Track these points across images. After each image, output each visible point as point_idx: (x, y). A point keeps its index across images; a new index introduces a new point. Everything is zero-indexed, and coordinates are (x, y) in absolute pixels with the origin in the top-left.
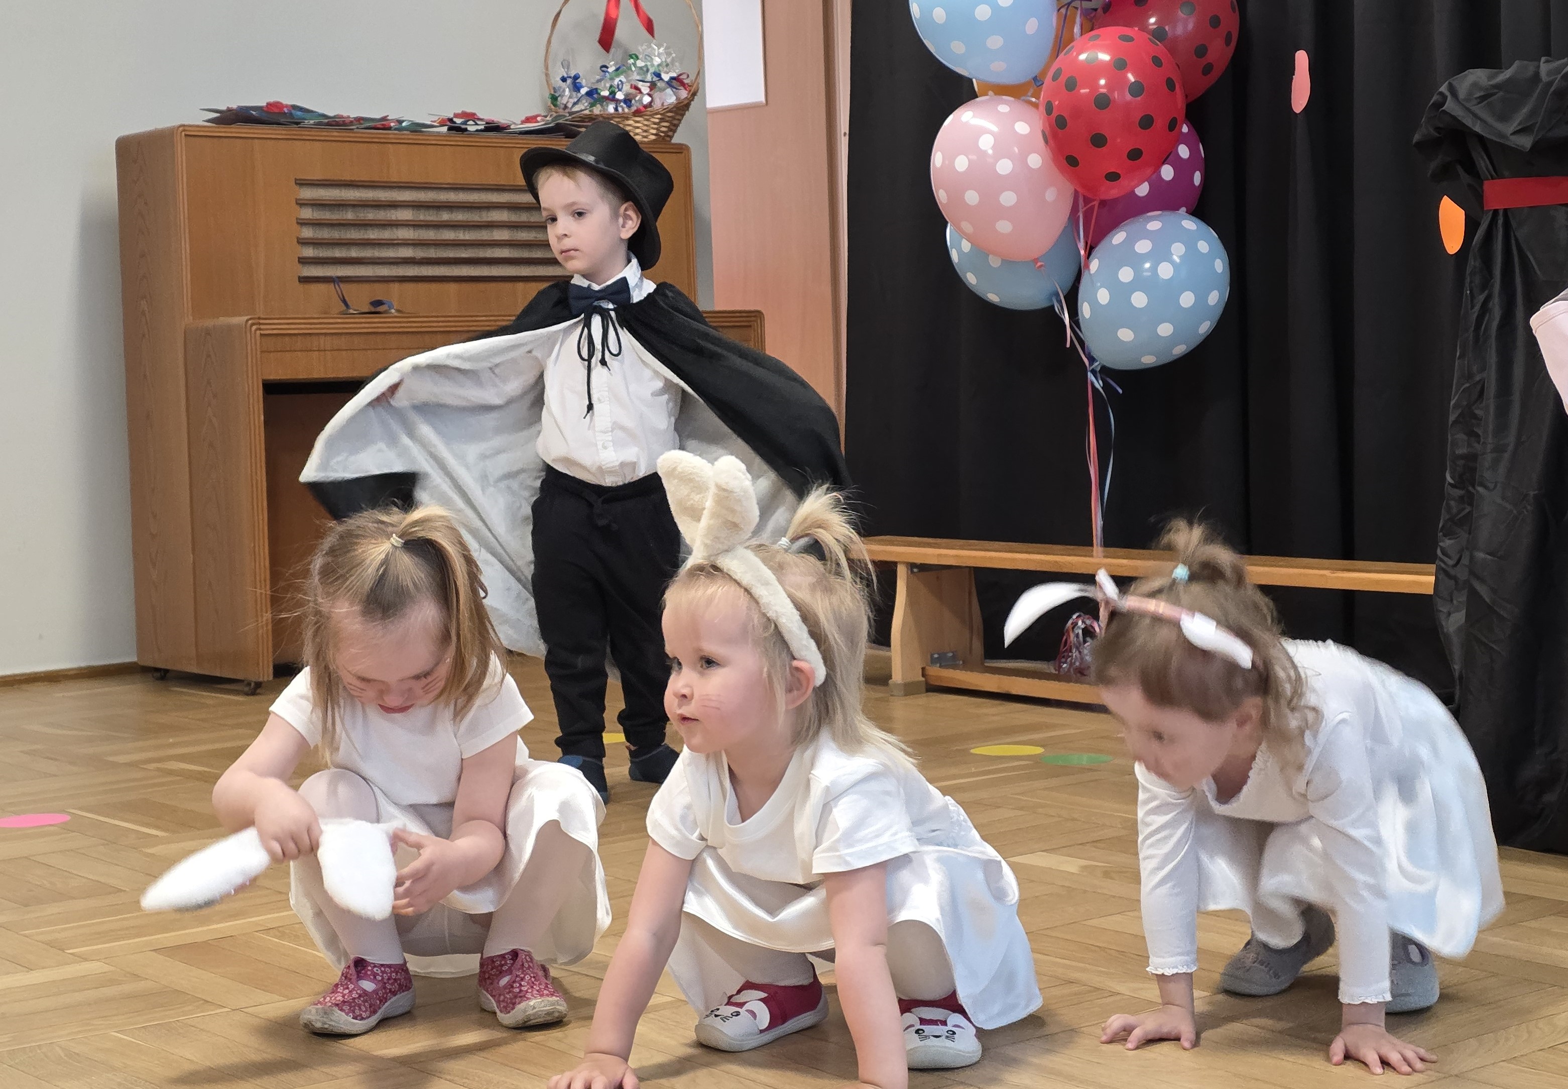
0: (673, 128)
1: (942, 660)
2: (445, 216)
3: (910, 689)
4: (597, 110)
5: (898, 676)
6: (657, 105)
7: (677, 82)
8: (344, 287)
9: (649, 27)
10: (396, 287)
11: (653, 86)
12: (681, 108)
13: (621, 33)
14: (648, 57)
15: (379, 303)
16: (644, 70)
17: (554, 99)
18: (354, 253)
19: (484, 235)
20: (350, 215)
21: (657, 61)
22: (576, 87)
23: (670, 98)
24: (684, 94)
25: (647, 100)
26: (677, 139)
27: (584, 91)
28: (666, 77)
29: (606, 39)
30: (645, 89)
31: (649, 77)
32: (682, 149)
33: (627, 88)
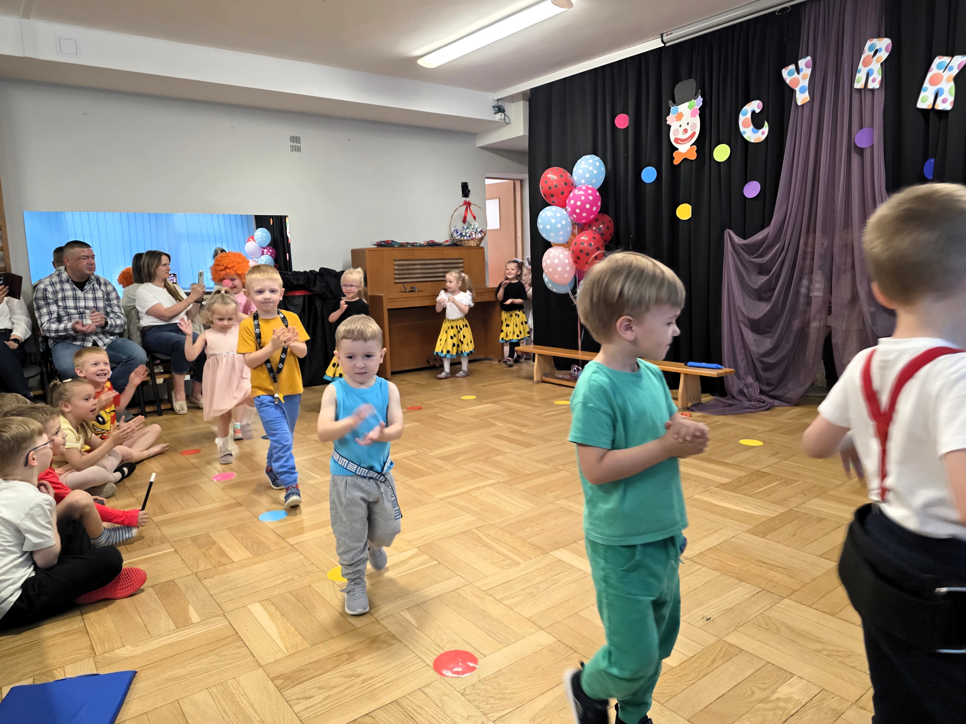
0: (480, 243)
1: (545, 375)
2: (428, 266)
3: (538, 382)
4: (462, 238)
5: (535, 379)
6: (477, 237)
7: (481, 231)
8: (405, 284)
9: (475, 218)
10: (416, 284)
11: (475, 233)
12: (482, 238)
13: (468, 219)
14: (474, 226)
15: (412, 288)
16: (473, 229)
17: (452, 235)
18: (407, 276)
19: (437, 270)
20: (406, 267)
21: (476, 226)
22: (457, 232)
23: (480, 236)
24: (483, 235)
25: (474, 236)
26: (481, 245)
27: (459, 233)
28: (479, 231)
29: (464, 221)
30: (474, 233)
31: (475, 230)
32: (482, 248)
33: (469, 233)
